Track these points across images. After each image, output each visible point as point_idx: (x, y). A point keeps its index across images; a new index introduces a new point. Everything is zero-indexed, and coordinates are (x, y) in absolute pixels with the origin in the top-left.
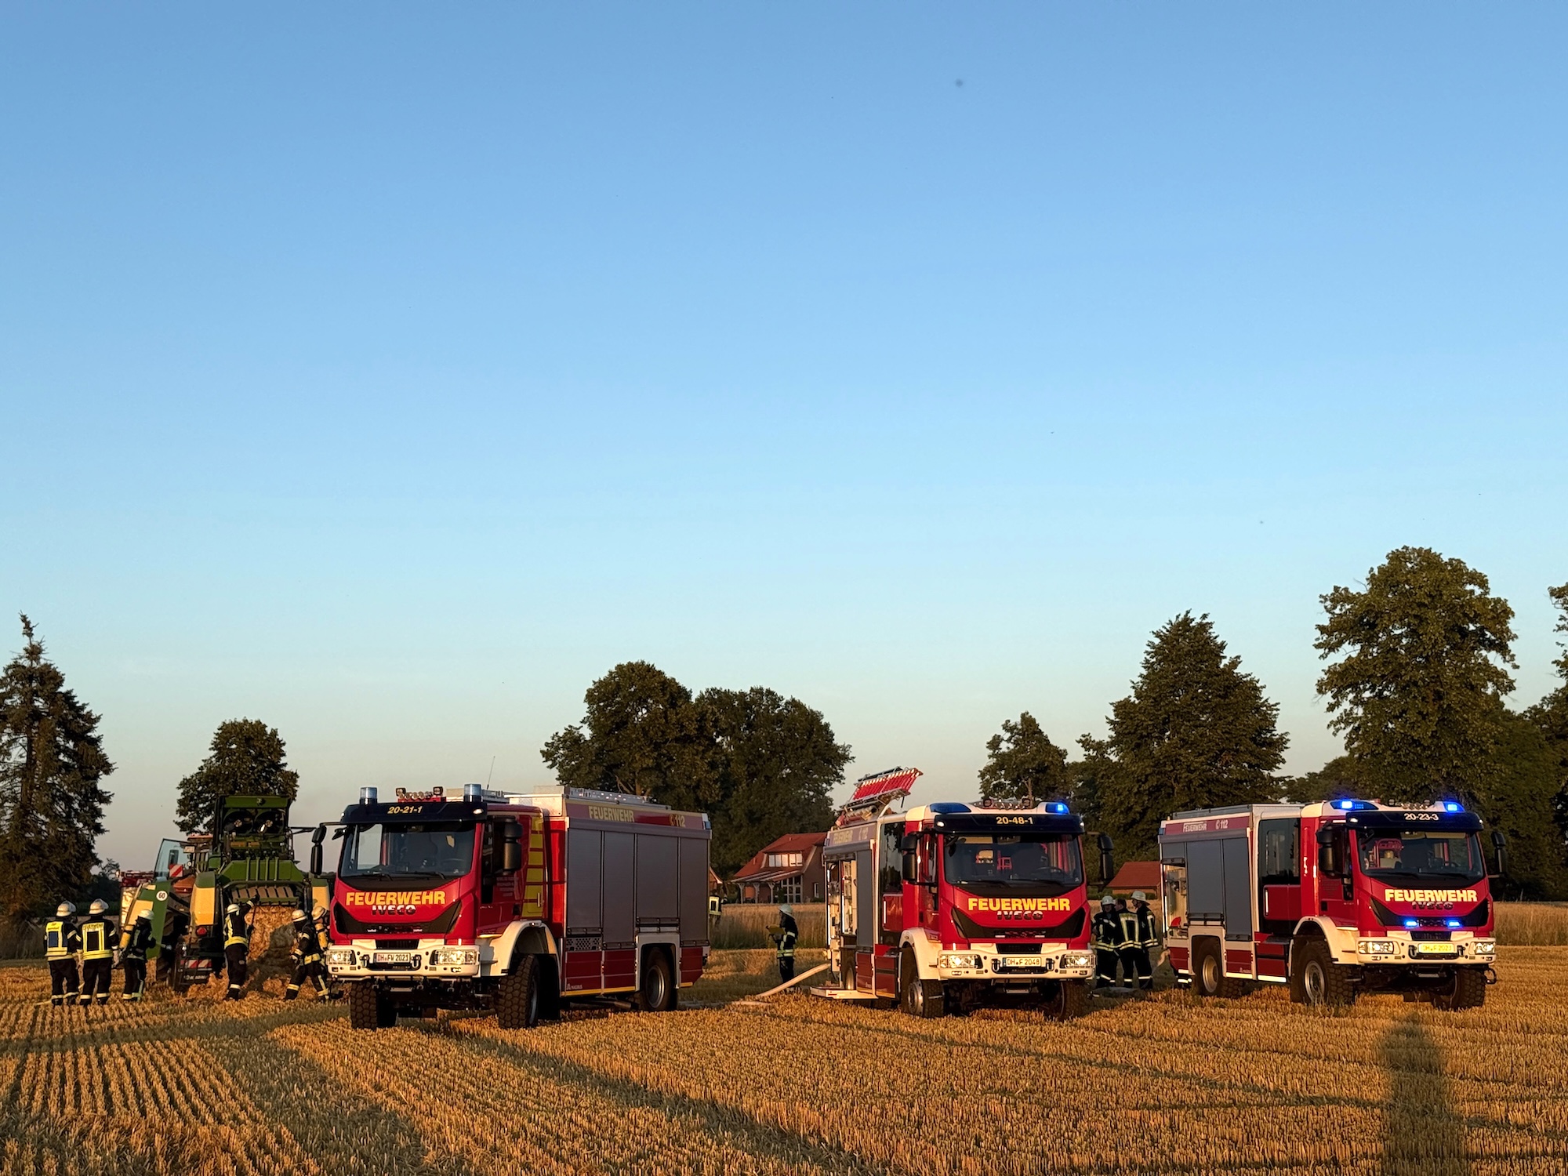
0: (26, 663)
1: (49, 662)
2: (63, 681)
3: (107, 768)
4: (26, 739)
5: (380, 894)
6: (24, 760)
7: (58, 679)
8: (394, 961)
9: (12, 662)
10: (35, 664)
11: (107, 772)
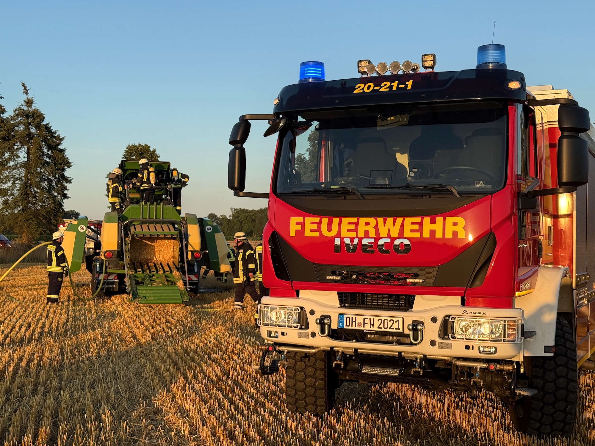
0: (25, 108)
1: (37, 108)
2: (44, 118)
3: (69, 165)
4: (26, 148)
5: (345, 220)
6: (26, 160)
7: (41, 117)
8: (376, 328)
9: (18, 107)
10: (30, 109)
11: (68, 167)
